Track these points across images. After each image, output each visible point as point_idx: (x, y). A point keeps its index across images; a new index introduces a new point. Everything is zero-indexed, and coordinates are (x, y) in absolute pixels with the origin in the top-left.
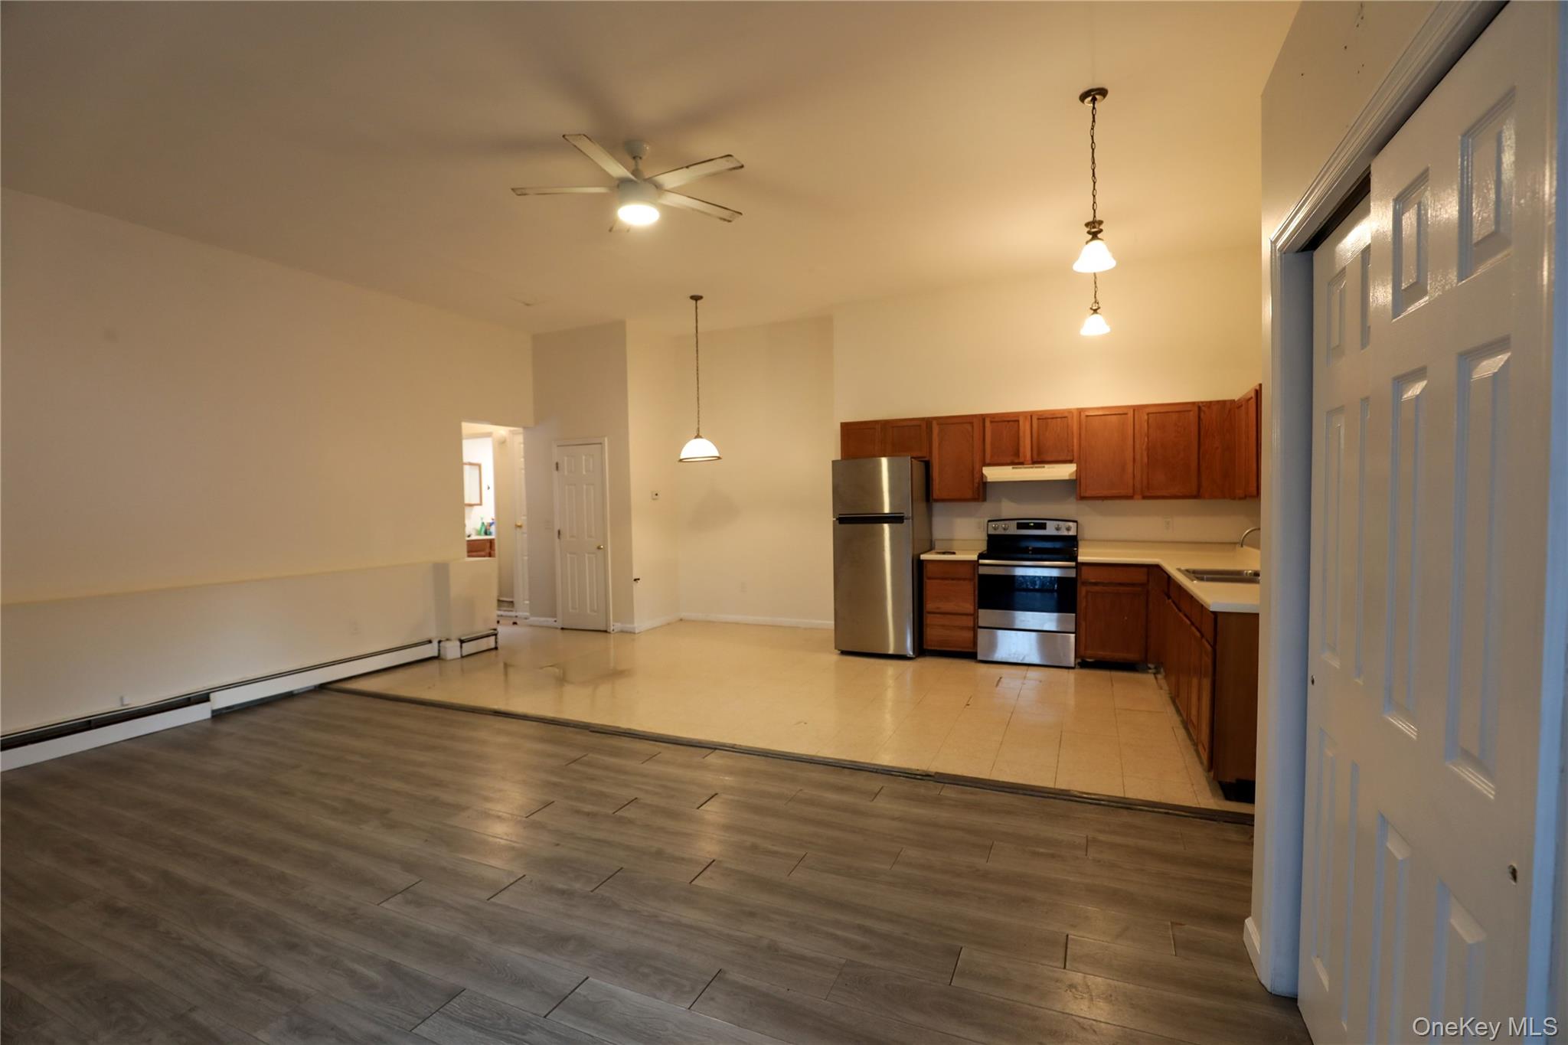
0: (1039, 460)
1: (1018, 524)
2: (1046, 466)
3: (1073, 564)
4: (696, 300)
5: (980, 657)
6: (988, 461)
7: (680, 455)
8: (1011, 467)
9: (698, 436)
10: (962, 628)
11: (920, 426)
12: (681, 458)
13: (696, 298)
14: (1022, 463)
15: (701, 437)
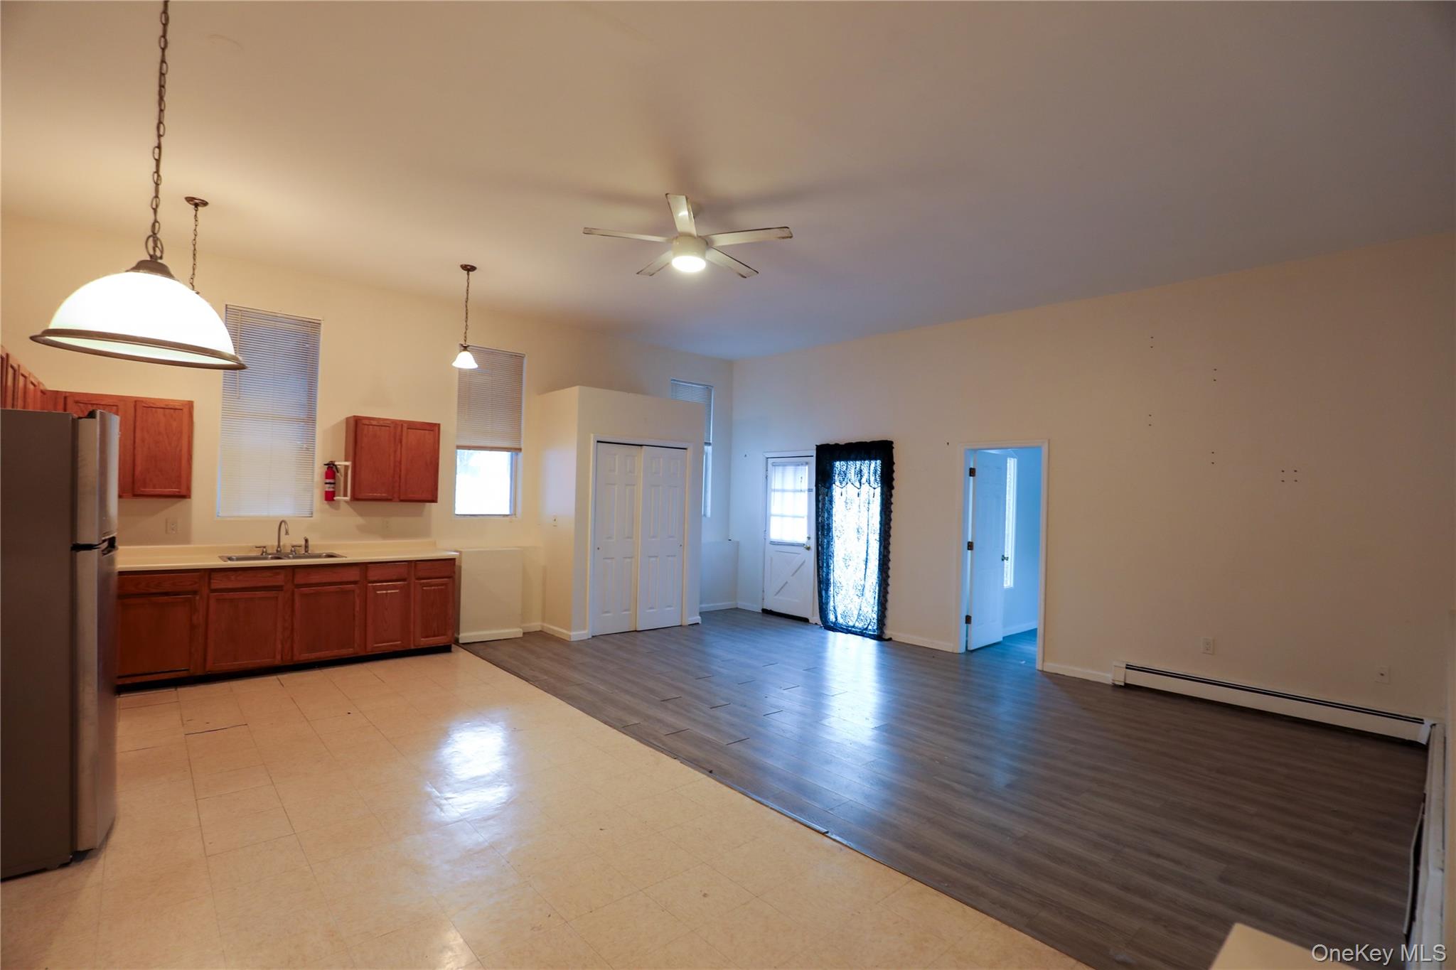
9: (153, 265)
15: (163, 271)
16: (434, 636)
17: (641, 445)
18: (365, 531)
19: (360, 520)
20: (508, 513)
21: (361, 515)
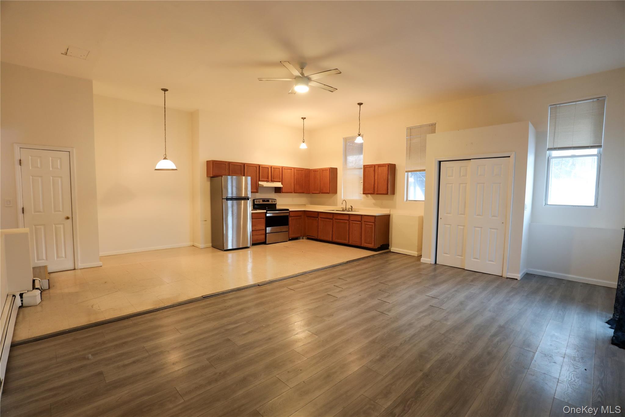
0: (272, 181)
1: (263, 200)
2: (275, 182)
3: (289, 211)
4: (165, 91)
5: (267, 243)
6: (260, 180)
7: (155, 167)
8: (266, 182)
9: (165, 158)
10: (261, 234)
11: (241, 165)
12: (157, 168)
13: (165, 90)
14: (269, 181)
15: (167, 159)
16: (368, 244)
17: (470, 159)
18: (375, 205)
19: (374, 201)
20: (424, 200)
21: (374, 199)
